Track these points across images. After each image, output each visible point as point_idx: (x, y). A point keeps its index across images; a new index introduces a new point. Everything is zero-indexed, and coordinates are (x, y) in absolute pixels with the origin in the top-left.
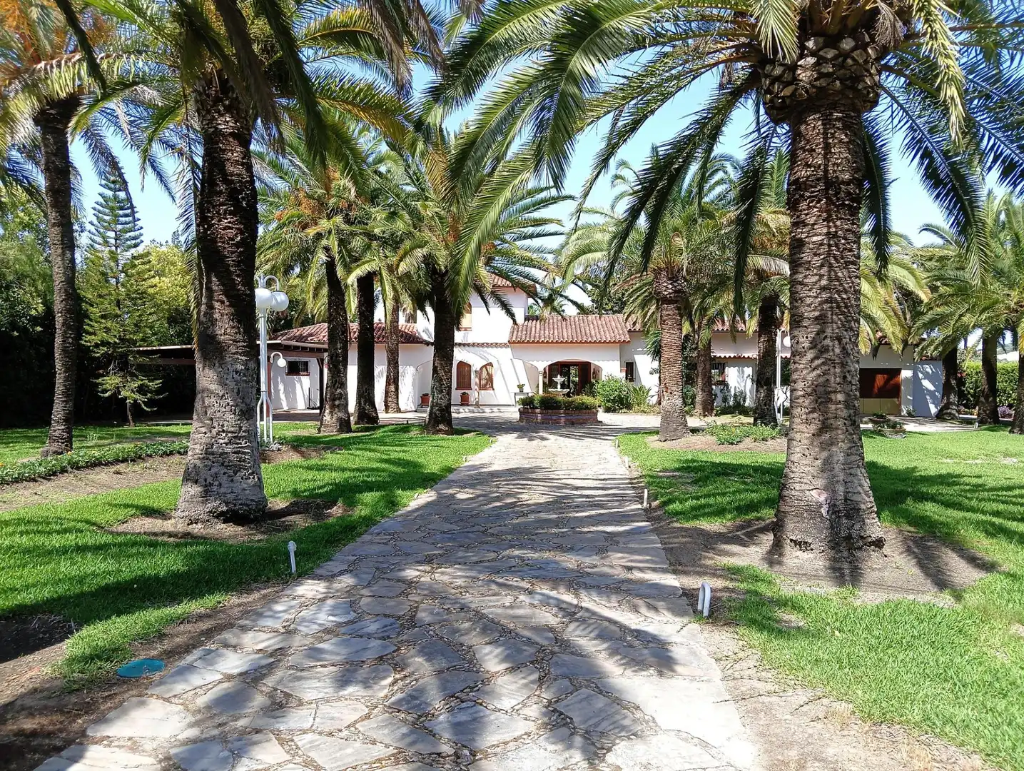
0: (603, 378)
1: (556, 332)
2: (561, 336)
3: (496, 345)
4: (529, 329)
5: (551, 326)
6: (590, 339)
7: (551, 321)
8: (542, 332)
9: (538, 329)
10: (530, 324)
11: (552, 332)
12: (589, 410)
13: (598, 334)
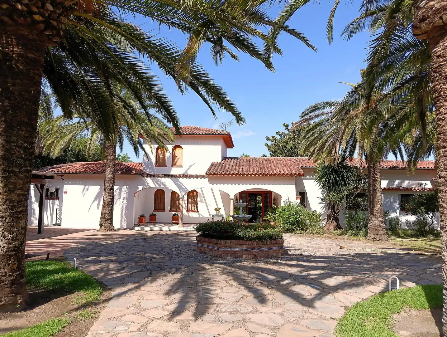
0: (283, 204)
1: (245, 167)
2: (248, 170)
3: (197, 177)
4: (224, 166)
5: (241, 163)
6: (271, 172)
7: (242, 161)
8: (234, 167)
9: (231, 166)
10: (226, 163)
11: (241, 167)
12: (276, 240)
13: (277, 169)
